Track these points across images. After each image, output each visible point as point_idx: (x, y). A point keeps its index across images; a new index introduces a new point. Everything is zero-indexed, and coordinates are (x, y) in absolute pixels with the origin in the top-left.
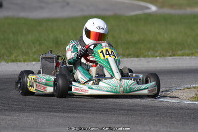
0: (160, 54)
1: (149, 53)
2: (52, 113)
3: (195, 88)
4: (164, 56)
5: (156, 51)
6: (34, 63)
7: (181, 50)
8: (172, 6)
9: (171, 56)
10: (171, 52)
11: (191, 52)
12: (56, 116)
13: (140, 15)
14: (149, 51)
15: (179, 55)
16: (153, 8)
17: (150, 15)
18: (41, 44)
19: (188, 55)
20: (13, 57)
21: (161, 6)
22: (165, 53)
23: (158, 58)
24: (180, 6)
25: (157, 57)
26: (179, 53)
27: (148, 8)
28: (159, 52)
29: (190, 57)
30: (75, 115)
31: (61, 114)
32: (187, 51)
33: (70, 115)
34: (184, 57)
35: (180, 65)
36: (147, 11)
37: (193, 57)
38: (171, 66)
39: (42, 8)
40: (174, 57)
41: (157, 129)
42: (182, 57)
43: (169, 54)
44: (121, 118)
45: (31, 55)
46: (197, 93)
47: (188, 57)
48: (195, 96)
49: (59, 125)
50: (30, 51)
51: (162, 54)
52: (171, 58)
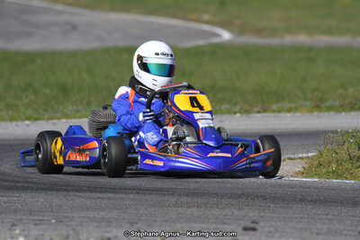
0: (241, 109)
1: (223, 107)
3: (301, 158)
4: (247, 112)
5: (235, 104)
6: (27, 122)
7: (277, 103)
8: (259, 32)
9: (259, 112)
10: (260, 105)
11: (293, 105)
12: (80, 196)
13: (203, 46)
14: (222, 104)
15: (274, 111)
16: (226, 36)
18: (36, 92)
21: (241, 31)
22: (249, 108)
23: (238, 115)
24: (273, 32)
25: (235, 113)
26: (274, 107)
27: (216, 35)
28: (239, 106)
29: (292, 114)
30: (111, 195)
31: (87, 194)
32: (287, 105)
33: (101, 195)
34: (282, 114)
35: (276, 127)
36: (215, 40)
37: (298, 114)
39: (28, 34)
40: (266, 114)
41: (243, 213)
42: (277, 114)
43: (255, 109)
44: (184, 199)
45: (23, 110)
46: (306, 166)
47: (288, 115)
48: (302, 170)
49: (87, 208)
50: (19, 103)
51: (245, 108)
52: (259, 115)
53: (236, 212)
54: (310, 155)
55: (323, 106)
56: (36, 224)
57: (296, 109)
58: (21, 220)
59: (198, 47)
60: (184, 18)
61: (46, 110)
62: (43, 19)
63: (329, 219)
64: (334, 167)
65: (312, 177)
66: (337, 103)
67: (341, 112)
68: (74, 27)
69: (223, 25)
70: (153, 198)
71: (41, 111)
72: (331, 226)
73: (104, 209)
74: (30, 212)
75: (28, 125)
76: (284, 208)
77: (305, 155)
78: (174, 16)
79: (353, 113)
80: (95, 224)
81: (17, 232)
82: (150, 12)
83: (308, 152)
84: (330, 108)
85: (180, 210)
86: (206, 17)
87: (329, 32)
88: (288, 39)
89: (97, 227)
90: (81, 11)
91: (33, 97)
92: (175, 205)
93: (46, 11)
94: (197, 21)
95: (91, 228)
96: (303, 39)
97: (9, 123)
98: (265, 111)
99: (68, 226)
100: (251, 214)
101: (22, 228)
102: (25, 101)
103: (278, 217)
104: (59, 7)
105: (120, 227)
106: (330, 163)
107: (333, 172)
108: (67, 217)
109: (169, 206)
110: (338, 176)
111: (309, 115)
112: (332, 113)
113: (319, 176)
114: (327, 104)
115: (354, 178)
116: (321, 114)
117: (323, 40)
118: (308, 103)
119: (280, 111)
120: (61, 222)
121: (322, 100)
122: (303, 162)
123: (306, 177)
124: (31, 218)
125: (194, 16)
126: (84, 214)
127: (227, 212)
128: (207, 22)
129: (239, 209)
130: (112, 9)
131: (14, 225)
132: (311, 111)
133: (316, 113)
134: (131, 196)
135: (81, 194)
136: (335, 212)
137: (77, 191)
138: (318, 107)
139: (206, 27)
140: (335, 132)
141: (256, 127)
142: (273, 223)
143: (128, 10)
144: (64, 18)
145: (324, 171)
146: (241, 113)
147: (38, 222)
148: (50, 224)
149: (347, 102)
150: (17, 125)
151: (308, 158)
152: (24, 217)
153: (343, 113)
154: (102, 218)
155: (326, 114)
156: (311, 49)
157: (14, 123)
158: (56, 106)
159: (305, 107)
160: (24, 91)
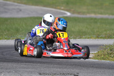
0: (73, 37)
2: (20, 63)
3: (92, 53)
4: (75, 38)
6: (5, 40)
7: (85, 36)
8: (79, 13)
9: (79, 38)
10: (79, 36)
11: (90, 36)
12: (22, 64)
15: (83, 38)
16: (69, 14)
17: (67, 17)
21: (73, 12)
22: (76, 37)
23: (72, 39)
24: (84, 13)
26: (84, 37)
28: (72, 37)
29: (89, 39)
30: (32, 64)
31: (24, 63)
32: (88, 36)
33: (29, 64)
34: (86, 39)
36: (65, 15)
37: (91, 39)
39: (6, 12)
40: (81, 39)
41: (74, 70)
42: (85, 39)
43: (78, 37)
44: (55, 66)
45: (4, 36)
46: (94, 56)
47: (88, 39)
48: (92, 57)
49: (25, 68)
50: (3, 34)
51: (74, 37)
52: (79, 39)
53: (72, 70)
54: (95, 52)
55: (99, 37)
56: (8, 73)
57: (91, 38)
58: (3, 71)
60: (55, 8)
61: (11, 36)
62: (11, 7)
63: (101, 73)
64: (103, 56)
65: (96, 59)
66: (104, 36)
67: (105, 39)
68: (21, 10)
69: (68, 11)
70: (45, 65)
72: (102, 75)
73: (30, 68)
74: (6, 69)
75: (6, 41)
76: (87, 69)
77: (93, 52)
78: (52, 7)
79: (109, 39)
80: (27, 73)
81: (2, 75)
82: (45, 6)
83: (94, 51)
84: (101, 38)
85: (54, 69)
86: (62, 8)
87: (101, 14)
88: (88, 16)
89: (28, 74)
91: (7, 32)
92: (52, 67)
93: (12, 5)
94: (60, 9)
95: (26, 74)
96: (93, 15)
98: (81, 38)
99: (18, 73)
100: (77, 71)
101: (4, 74)
102: (5, 34)
103: (85, 72)
104: (16, 4)
105: (35, 74)
106: (101, 55)
107: (102, 58)
108: (18, 71)
109: (51, 68)
110: (104, 59)
111: (94, 40)
112: (102, 39)
113: (98, 59)
114: (100, 36)
115: (109, 60)
116: (99, 39)
117: (99, 16)
118: (95, 36)
120: (16, 72)
121: (99, 35)
122: (93, 55)
123: (94, 59)
124: (7, 70)
125: (59, 7)
126: (23, 70)
127: (69, 70)
128: (63, 10)
129: (73, 69)
130: (33, 5)
131: (1, 73)
132: (95, 38)
133: (97, 39)
134: (39, 64)
135: (23, 63)
136: (103, 71)
137: (21, 62)
138: (98, 37)
140: (103, 45)
142: (83, 74)
143: (37, 5)
144: (17, 7)
145: (100, 57)
146: (73, 39)
147: (9, 72)
148: (13, 73)
149: (107, 36)
150: (2, 41)
151: (95, 53)
152: (4, 70)
153: (106, 39)
154: (29, 71)
155: (100, 39)
156: (95, 19)
158: (15, 35)
159: (94, 37)
160: (5, 30)
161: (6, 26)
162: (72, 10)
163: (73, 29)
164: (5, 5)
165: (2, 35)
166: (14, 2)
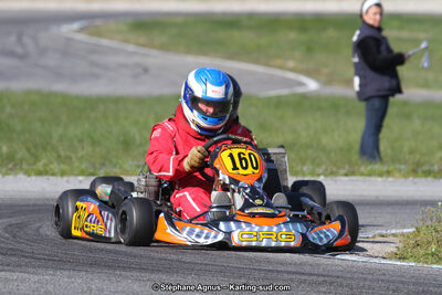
0: (326, 170)
1: (305, 168)
3: (394, 235)
4: (333, 174)
5: (319, 165)
6: (80, 178)
7: (367, 165)
9: (346, 175)
10: (347, 167)
13: (286, 96)
14: (304, 164)
15: (362, 174)
16: (312, 85)
17: (305, 97)
18: (94, 143)
19: (380, 175)
20: (40, 165)
21: (329, 80)
22: (334, 169)
23: (322, 177)
25: (319, 175)
26: (363, 169)
28: (324, 167)
29: (384, 178)
32: (379, 168)
34: (372, 179)
35: (365, 193)
36: (300, 90)
37: (390, 179)
38: (348, 193)
39: (96, 77)
40: (354, 178)
42: (368, 178)
43: (343, 171)
45: (76, 164)
46: (401, 245)
47: (379, 179)
48: (395, 250)
50: (73, 156)
51: (329, 170)
52: (346, 178)
54: (405, 231)
55: (419, 170)
57: (388, 173)
59: (279, 97)
60: (267, 65)
61: (103, 165)
62: (112, 60)
64: (434, 247)
65: (407, 259)
66: (436, 168)
68: (146, 70)
69: (309, 73)
71: (97, 165)
75: (80, 182)
77: (399, 231)
78: (256, 62)
82: (231, 57)
83: (403, 227)
84: (428, 173)
86: (291, 64)
90: (155, 52)
91: (90, 149)
93: (116, 51)
94: (280, 67)
97: (59, 178)
98: (353, 174)
102: (80, 154)
104: (131, 48)
106: (429, 243)
107: (433, 254)
110: (439, 260)
111: (403, 180)
112: (430, 179)
113: (416, 259)
114: (426, 168)
116: (417, 180)
118: (403, 167)
119: (370, 175)
121: (419, 164)
122: (397, 240)
125: (278, 62)
128: (291, 70)
130: (189, 51)
132: (406, 176)
133: (411, 178)
138: (415, 171)
139: (291, 75)
141: (342, 193)
143: (205, 54)
144: (136, 59)
145: (422, 252)
146: (325, 175)
150: (67, 181)
151: (403, 235)
155: (423, 179)
157: (65, 178)
158: (114, 160)
159: (400, 171)
160: (81, 141)
161: (87, 126)
162: (325, 71)
163: (325, 140)
164: (95, 50)
165: (71, 158)
166: (126, 41)
